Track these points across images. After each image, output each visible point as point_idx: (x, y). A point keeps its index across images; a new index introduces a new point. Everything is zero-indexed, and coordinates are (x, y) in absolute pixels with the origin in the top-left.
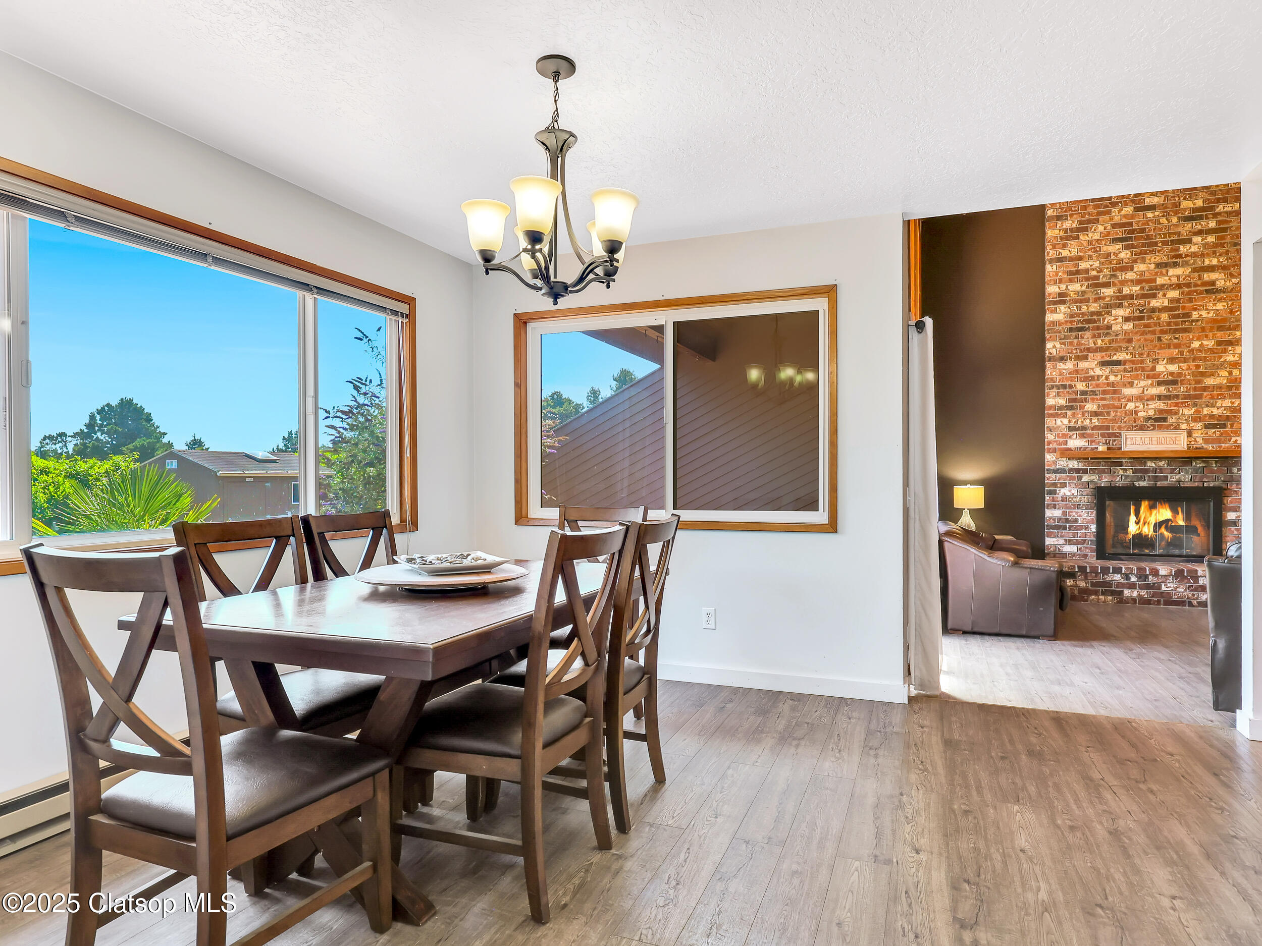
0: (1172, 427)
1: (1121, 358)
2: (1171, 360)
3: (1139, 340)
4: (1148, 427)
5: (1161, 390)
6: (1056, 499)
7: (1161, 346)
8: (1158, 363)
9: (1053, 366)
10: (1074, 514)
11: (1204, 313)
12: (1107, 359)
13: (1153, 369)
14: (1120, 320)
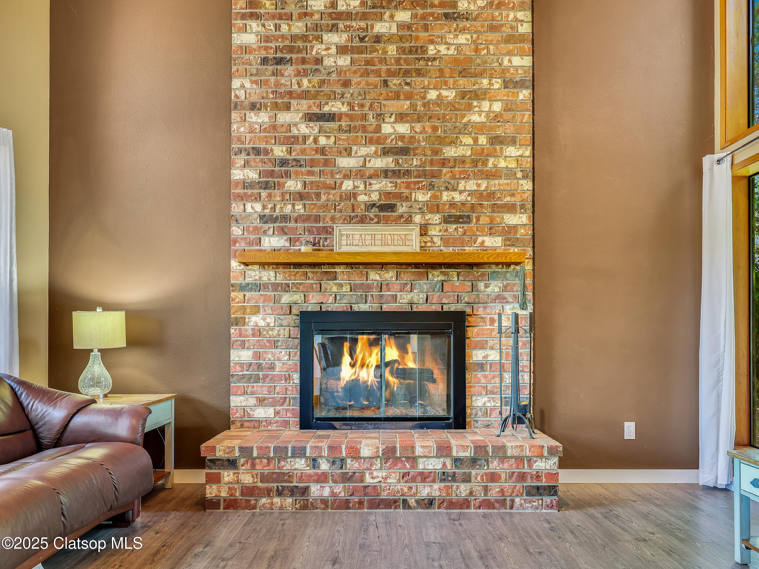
0: (402, 220)
1: (334, 109)
2: (401, 117)
3: (359, 83)
4: (372, 219)
5: (387, 162)
6: (244, 332)
7: (387, 94)
8: (384, 120)
9: (241, 118)
10: (270, 356)
11: (442, 49)
12: (316, 110)
13: (378, 129)
14: (333, 50)
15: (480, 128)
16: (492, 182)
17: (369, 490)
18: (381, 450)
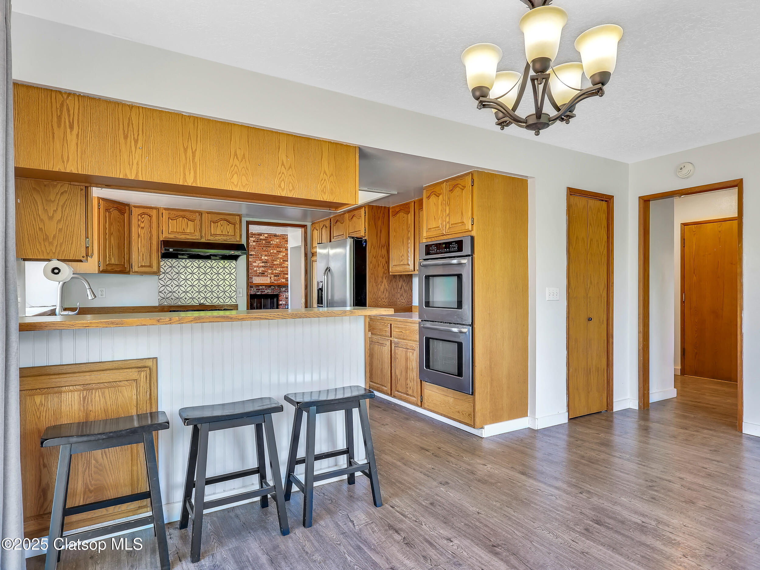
0: (266, 276)
1: (252, 253)
2: (266, 256)
3: (257, 248)
4: (260, 276)
5: (263, 264)
7: (263, 251)
8: (262, 256)
11: (274, 242)
13: (261, 258)
14: (252, 241)
15: (281, 258)
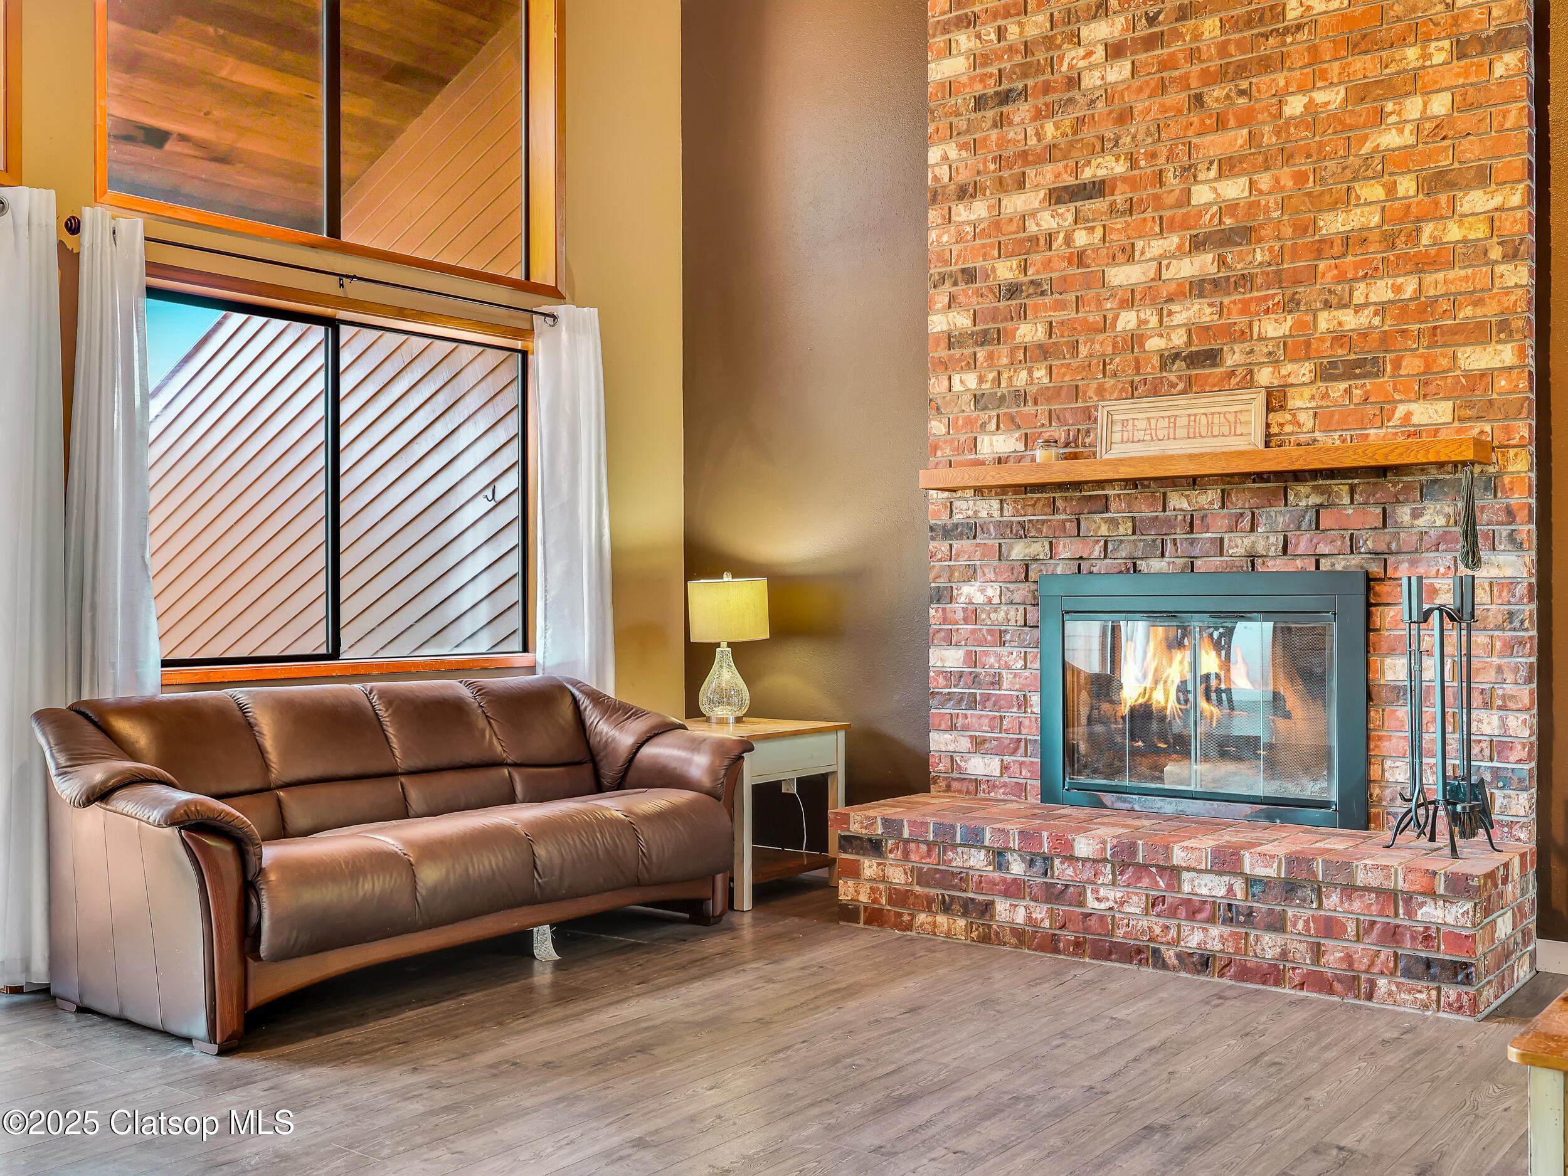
0: (1234, 381)
1: (1102, 173)
2: (1228, 167)
3: (1148, 110)
4: (1173, 385)
5: (1203, 264)
6: (950, 615)
7: (1203, 122)
8: (1195, 177)
9: (943, 217)
10: (992, 660)
11: (1316, 2)
12: (1069, 180)
13: (1185, 198)
14: (1100, 54)
15: (1402, 160)
16: (1429, 279)
17: (1093, 922)
18: (1109, 846)
